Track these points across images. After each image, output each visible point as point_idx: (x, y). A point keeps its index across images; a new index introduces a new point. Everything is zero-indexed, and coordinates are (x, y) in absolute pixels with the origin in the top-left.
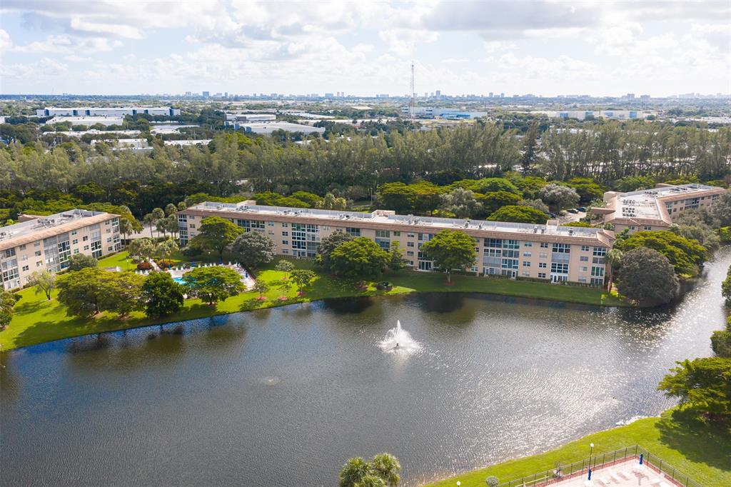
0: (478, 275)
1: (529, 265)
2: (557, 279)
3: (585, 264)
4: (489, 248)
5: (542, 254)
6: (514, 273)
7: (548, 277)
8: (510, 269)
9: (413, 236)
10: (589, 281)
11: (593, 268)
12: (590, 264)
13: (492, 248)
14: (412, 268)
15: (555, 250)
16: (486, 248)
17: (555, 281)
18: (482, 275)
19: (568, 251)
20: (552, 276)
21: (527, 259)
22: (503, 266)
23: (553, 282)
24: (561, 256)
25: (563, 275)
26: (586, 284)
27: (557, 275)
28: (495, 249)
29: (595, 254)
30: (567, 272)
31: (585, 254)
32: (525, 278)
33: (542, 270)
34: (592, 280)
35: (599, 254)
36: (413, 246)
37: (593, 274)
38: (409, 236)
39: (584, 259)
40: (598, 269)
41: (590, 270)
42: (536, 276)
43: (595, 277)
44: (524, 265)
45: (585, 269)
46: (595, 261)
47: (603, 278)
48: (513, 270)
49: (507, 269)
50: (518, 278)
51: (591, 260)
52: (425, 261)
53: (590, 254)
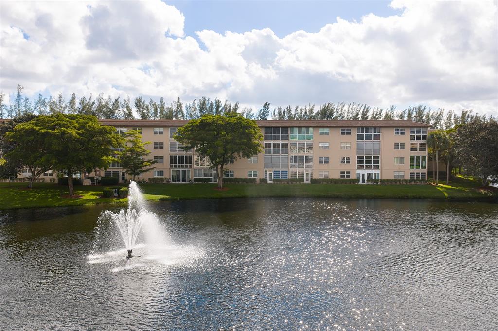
0: (258, 181)
1: (327, 162)
2: (366, 178)
3: (400, 153)
4: (272, 142)
5: (343, 145)
6: (307, 174)
7: (353, 176)
8: (301, 171)
9: (161, 133)
10: (408, 177)
11: (412, 159)
12: (407, 153)
13: (276, 142)
14: (162, 180)
15: (360, 137)
16: (268, 142)
17: (363, 181)
18: (264, 181)
19: (377, 137)
20: (358, 174)
21: (324, 154)
22: (292, 167)
23: (361, 183)
24: (369, 146)
25: (373, 171)
26: (406, 181)
27: (365, 172)
28: (280, 142)
29: (413, 138)
30: (378, 167)
31: (400, 139)
32: (324, 180)
33: (346, 167)
34: (412, 174)
35: (418, 138)
36: (162, 147)
37: (412, 166)
38: (156, 133)
39: (399, 146)
40: (418, 158)
41: (408, 161)
42: (337, 176)
43: (415, 170)
44: (321, 162)
45: (402, 160)
46: (413, 149)
47: (425, 171)
48: (305, 171)
49: (297, 171)
50: (314, 181)
51: (408, 146)
52: (181, 169)
53: (406, 138)
